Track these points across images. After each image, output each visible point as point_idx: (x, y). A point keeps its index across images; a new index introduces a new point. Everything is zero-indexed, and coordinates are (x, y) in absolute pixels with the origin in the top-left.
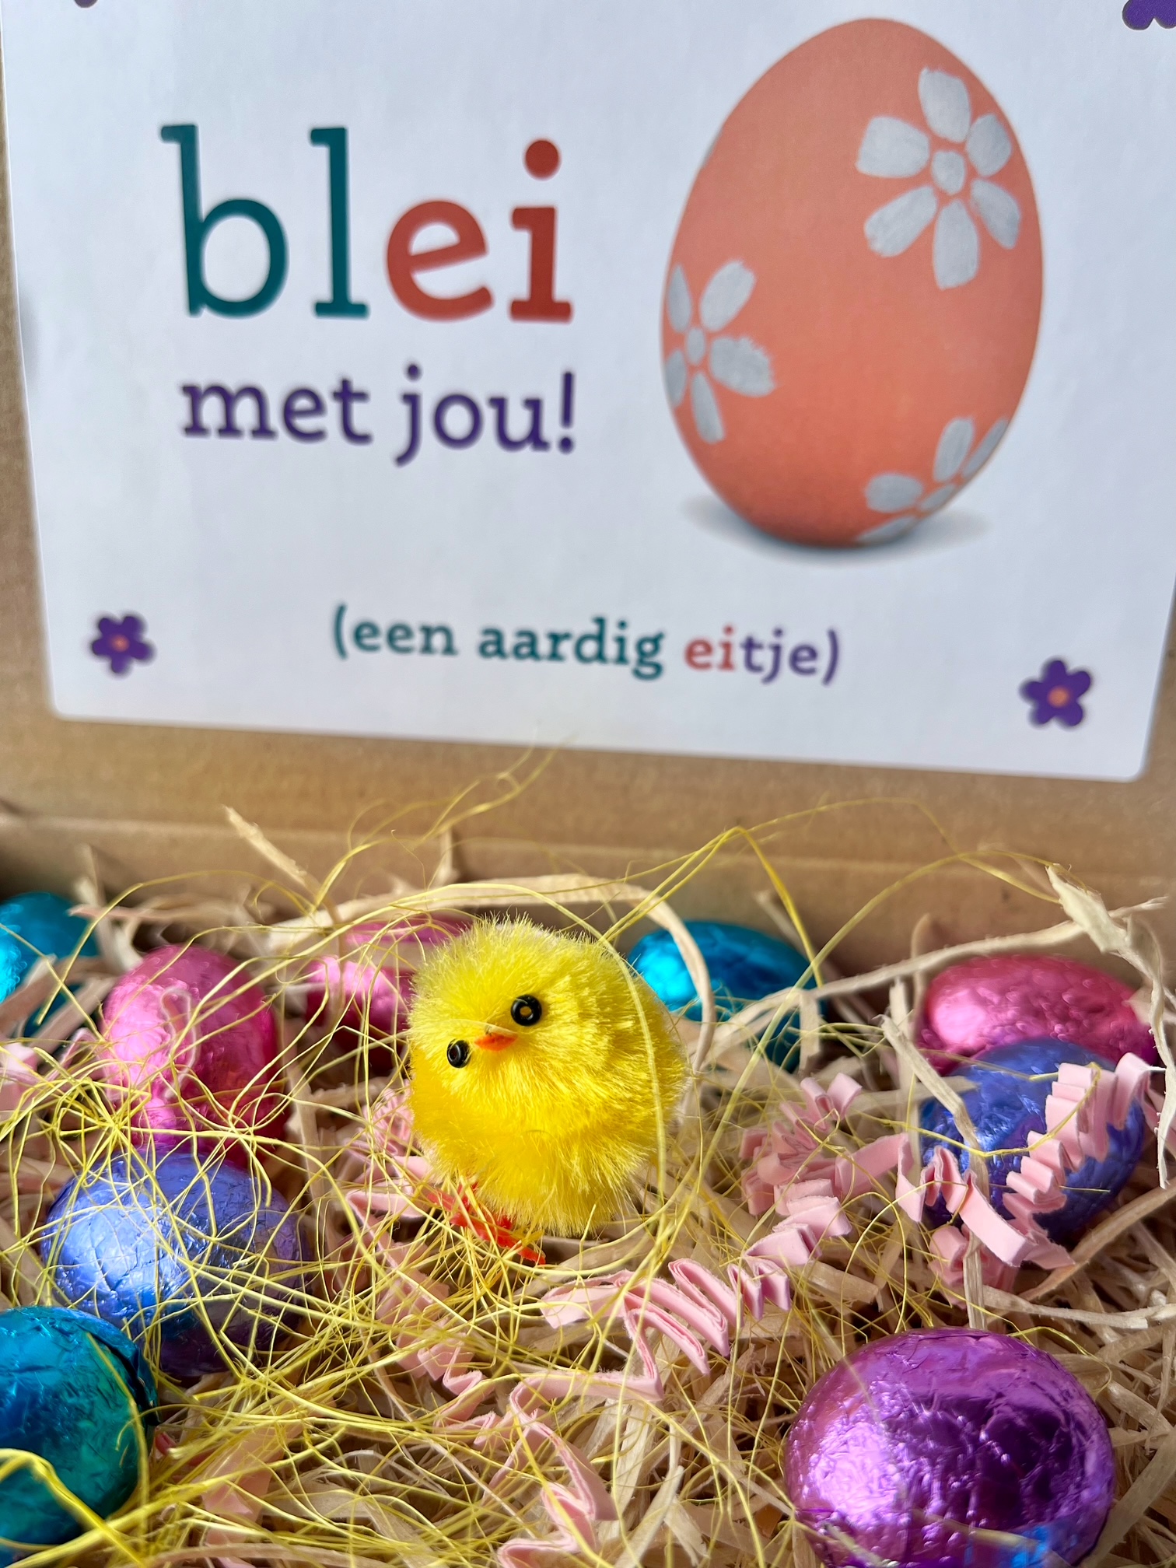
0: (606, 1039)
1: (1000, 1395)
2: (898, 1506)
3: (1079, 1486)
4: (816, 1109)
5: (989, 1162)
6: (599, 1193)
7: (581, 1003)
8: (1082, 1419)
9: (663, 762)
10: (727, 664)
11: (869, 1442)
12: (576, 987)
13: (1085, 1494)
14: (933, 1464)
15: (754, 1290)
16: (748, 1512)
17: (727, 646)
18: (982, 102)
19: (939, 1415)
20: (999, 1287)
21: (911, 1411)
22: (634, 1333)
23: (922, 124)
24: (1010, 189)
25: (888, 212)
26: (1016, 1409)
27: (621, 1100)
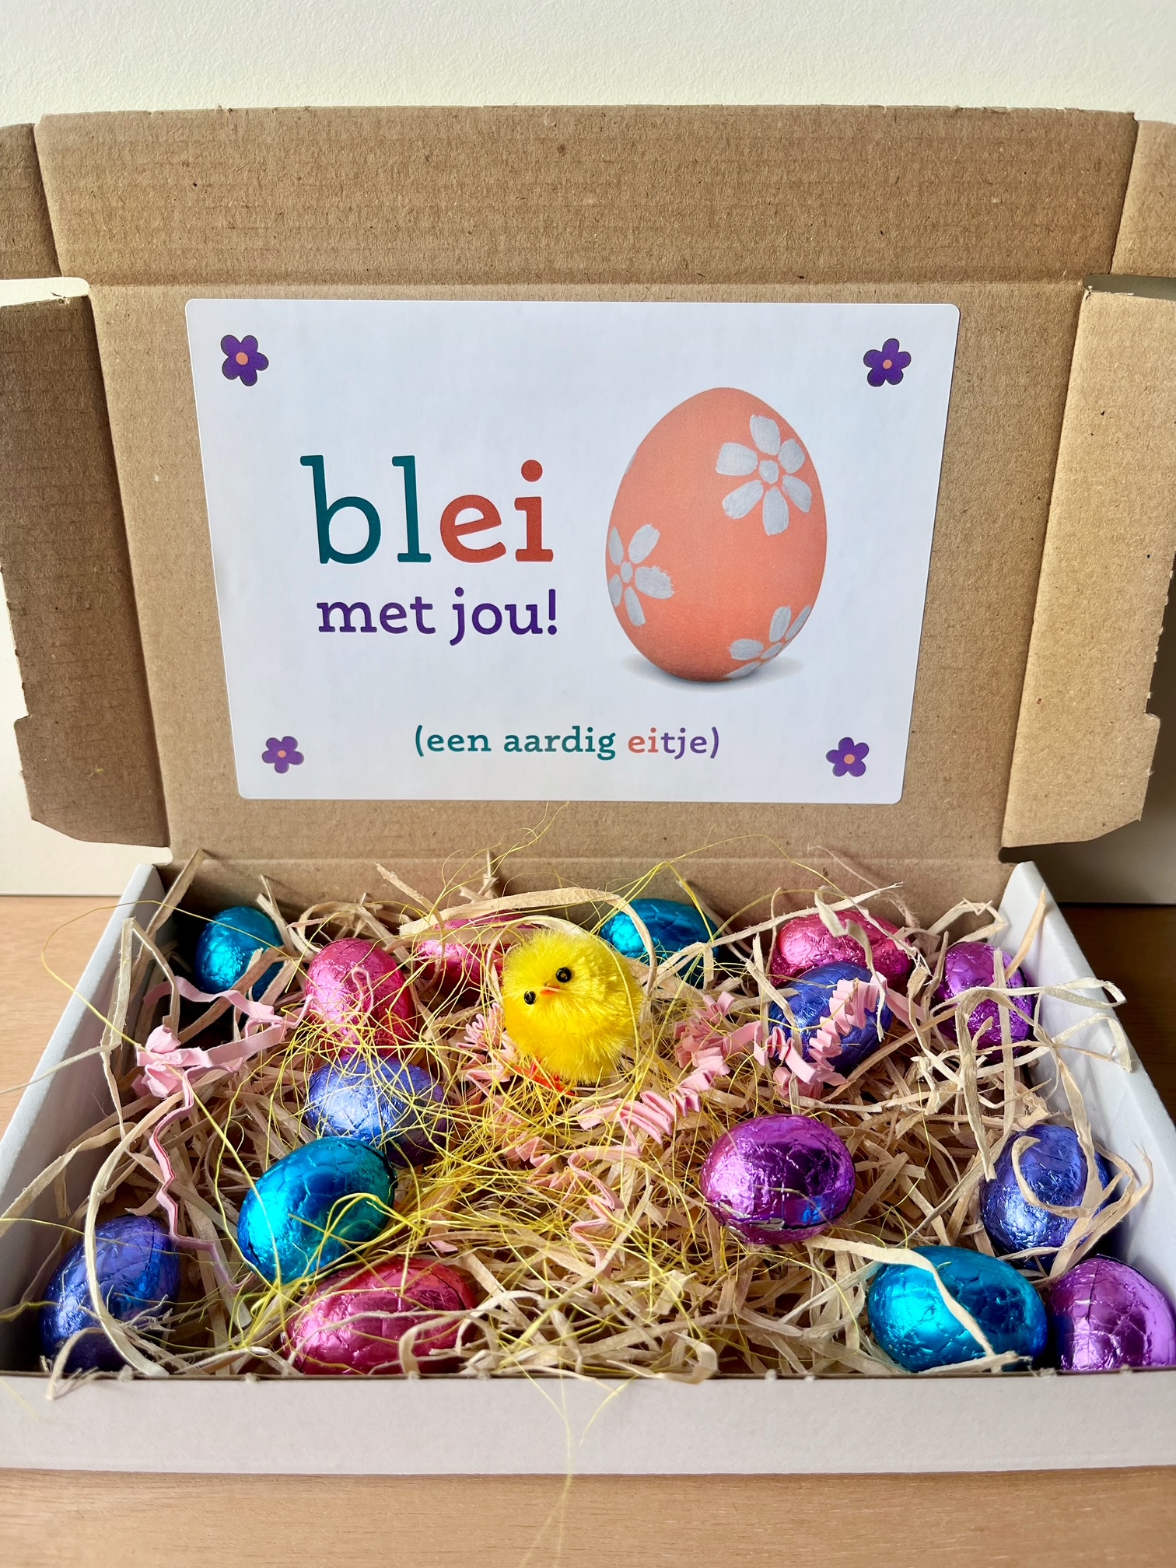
0: (604, 986)
1: (796, 1141)
2: (750, 1190)
3: (834, 1180)
4: (710, 1011)
5: (802, 1033)
6: (604, 1061)
7: (591, 970)
8: (837, 1152)
9: (616, 806)
10: (653, 750)
11: (737, 1164)
12: (588, 962)
13: (838, 1184)
14: (765, 1171)
15: (683, 1103)
16: (687, 1209)
17: (653, 739)
18: (787, 433)
19: (768, 1150)
20: (811, 1097)
21: (755, 1150)
22: (626, 1129)
23: (752, 446)
24: (805, 480)
25: (735, 494)
26: (803, 1146)
27: (613, 1016)
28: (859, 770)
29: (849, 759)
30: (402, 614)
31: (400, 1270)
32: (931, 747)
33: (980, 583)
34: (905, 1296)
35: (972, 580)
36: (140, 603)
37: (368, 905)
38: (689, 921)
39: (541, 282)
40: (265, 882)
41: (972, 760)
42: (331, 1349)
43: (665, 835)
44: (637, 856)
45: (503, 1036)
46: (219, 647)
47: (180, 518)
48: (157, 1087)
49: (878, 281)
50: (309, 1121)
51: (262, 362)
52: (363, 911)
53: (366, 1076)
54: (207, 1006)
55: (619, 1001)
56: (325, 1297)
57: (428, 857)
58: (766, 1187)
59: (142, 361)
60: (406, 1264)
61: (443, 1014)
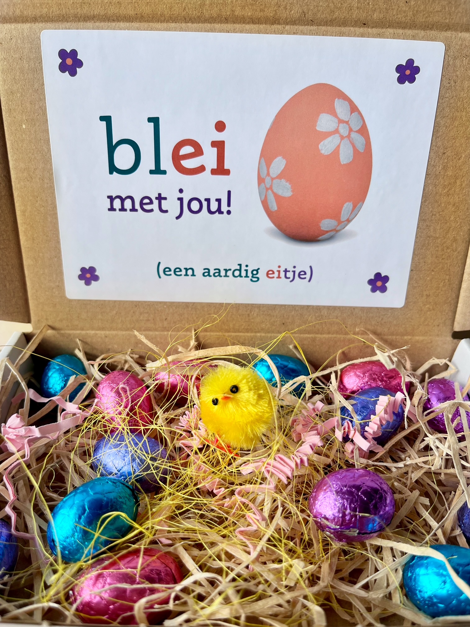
0: (256, 396)
1: (364, 483)
2: (339, 512)
3: (385, 506)
4: (312, 411)
5: (360, 424)
6: (256, 437)
7: (249, 387)
8: (385, 489)
9: (259, 307)
10: (279, 277)
11: (331, 497)
12: (248, 382)
13: (387, 508)
14: (347, 501)
15: (299, 461)
16: (300, 517)
17: (279, 271)
18: (354, 108)
19: (348, 489)
20: (364, 458)
21: (341, 488)
22: (268, 475)
23: (336, 115)
24: (362, 135)
25: (326, 141)
26: (368, 487)
27: (261, 412)
28: (383, 289)
29: (379, 284)
30: (151, 202)
31: (138, 557)
32: (421, 279)
33: (451, 192)
34: (427, 574)
35: (446, 190)
36: (16, 194)
37: (132, 355)
38: (296, 365)
39: (227, 23)
40: (79, 342)
41: (441, 286)
42: (98, 603)
43: (284, 322)
44: (269, 332)
45: (200, 422)
46: (56, 218)
47: (36, 148)
48: (11, 447)
49: (404, 28)
50: (93, 467)
51: (80, 64)
52: (129, 358)
53: (124, 443)
54: (44, 404)
55: (264, 404)
56: (94, 573)
57: (163, 331)
58: (348, 511)
59: (17, 63)
60: (142, 553)
61: (167, 410)
